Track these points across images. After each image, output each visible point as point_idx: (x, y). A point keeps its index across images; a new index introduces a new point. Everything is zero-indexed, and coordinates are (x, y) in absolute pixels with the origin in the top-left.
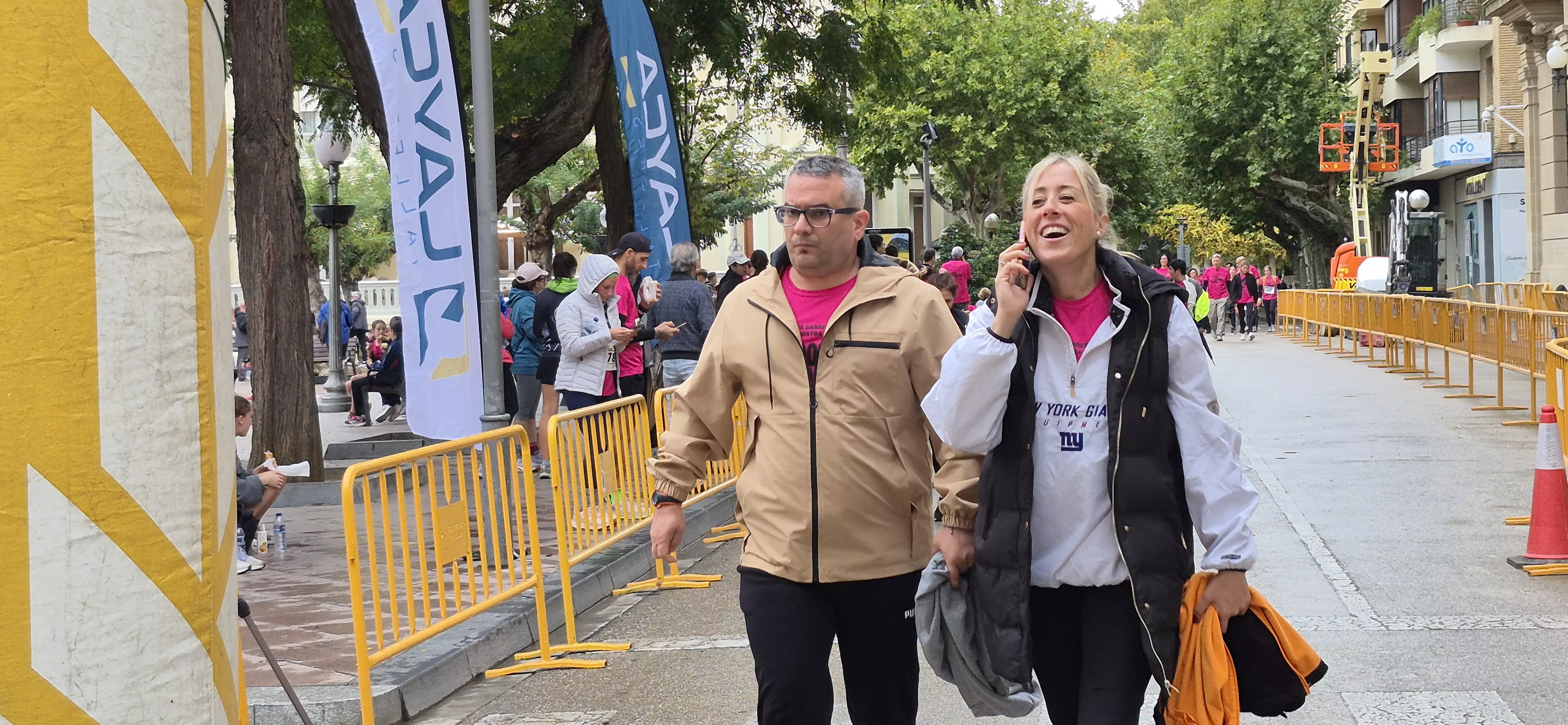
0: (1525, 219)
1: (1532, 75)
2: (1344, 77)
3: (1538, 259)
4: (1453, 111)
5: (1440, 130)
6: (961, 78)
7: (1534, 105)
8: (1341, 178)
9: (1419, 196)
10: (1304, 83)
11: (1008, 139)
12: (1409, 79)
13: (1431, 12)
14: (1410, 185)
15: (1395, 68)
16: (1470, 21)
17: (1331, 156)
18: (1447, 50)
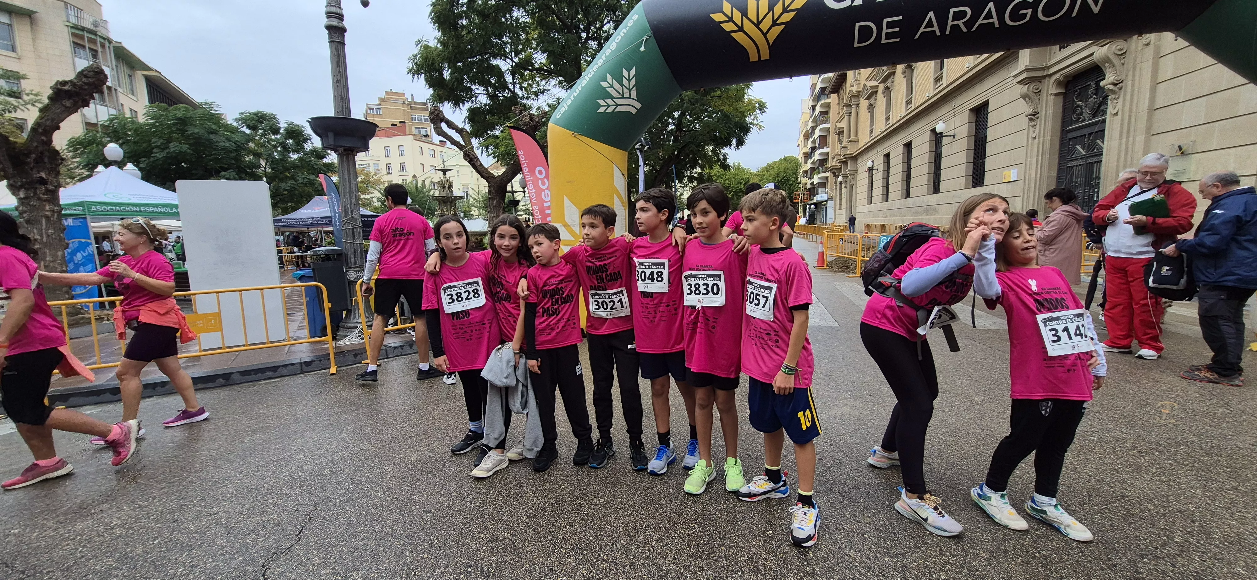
0: (833, 211)
1: (836, 183)
2: (800, 183)
3: (835, 218)
4: (820, 190)
5: (818, 194)
6: (724, 184)
7: (836, 189)
8: (798, 203)
9: (812, 206)
10: (792, 184)
11: (733, 195)
12: (812, 184)
13: (817, 170)
14: (810, 205)
15: (809, 182)
16: (824, 172)
17: (796, 199)
18: (819, 178)
